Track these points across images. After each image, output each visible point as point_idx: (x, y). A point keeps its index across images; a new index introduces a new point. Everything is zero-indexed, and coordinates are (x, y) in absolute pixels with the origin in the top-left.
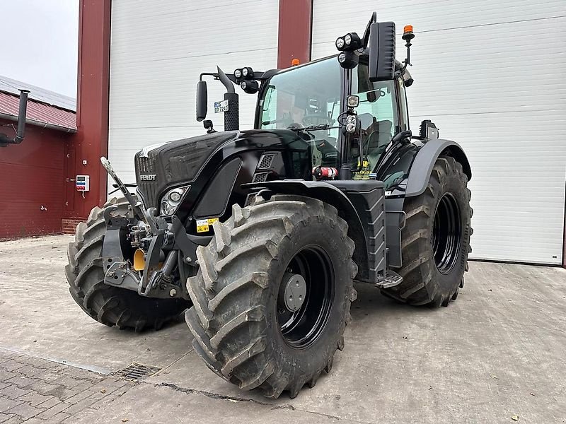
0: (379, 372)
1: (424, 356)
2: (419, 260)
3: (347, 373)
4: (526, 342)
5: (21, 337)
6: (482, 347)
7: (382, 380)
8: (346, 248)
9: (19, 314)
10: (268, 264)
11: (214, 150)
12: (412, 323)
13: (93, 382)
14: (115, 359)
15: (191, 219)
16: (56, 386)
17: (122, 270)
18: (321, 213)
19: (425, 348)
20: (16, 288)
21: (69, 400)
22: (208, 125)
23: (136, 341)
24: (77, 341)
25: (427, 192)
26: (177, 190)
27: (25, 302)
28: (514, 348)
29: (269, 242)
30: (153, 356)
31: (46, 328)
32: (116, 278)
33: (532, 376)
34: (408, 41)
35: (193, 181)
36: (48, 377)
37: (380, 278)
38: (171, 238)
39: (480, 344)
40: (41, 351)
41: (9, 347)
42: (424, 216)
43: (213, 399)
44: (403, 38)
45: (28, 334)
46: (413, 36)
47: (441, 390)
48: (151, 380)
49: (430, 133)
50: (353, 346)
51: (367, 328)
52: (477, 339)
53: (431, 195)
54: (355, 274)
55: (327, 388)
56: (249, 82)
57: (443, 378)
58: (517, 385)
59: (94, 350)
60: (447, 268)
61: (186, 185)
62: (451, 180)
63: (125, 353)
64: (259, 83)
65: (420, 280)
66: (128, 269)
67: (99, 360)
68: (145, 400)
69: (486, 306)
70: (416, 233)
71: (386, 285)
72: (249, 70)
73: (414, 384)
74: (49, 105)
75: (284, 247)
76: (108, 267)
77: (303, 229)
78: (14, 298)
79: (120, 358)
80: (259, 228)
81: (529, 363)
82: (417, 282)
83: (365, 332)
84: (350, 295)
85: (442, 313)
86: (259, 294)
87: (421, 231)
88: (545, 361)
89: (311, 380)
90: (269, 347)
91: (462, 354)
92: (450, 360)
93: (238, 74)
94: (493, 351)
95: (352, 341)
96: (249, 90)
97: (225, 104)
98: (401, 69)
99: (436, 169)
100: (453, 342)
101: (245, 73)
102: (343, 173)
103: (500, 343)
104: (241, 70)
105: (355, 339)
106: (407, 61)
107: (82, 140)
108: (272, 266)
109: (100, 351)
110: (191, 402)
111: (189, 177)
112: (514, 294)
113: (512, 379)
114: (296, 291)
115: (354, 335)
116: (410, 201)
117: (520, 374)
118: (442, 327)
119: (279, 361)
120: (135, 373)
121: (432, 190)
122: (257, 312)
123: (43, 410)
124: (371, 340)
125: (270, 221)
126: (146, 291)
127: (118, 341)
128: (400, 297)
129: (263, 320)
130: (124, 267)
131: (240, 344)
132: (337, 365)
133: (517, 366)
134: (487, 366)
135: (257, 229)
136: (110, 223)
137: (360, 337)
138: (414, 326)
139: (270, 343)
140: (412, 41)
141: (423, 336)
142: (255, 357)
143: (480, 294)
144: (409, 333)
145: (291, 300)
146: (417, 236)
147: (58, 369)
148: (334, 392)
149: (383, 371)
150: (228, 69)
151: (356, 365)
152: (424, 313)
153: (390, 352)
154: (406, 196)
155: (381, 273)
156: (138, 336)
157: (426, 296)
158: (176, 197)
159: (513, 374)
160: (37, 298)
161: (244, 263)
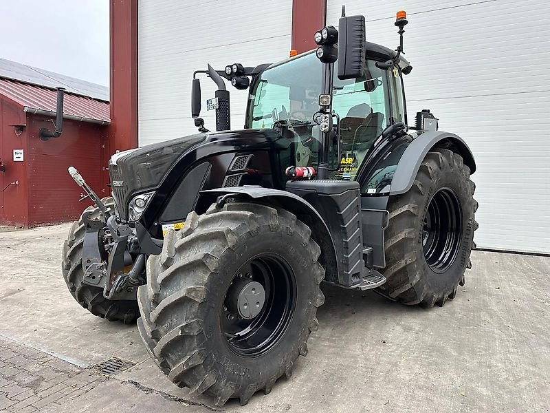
0: (341, 380)
1: (396, 365)
2: (404, 261)
3: (309, 379)
4: (514, 353)
5: (26, 325)
6: (462, 357)
7: (341, 390)
8: (308, 254)
9: (32, 302)
10: (206, 277)
11: (180, 155)
12: (398, 324)
13: (70, 374)
14: (98, 352)
15: (156, 224)
16: (36, 378)
17: (98, 270)
18: (275, 222)
19: (400, 355)
20: (40, 275)
21: (41, 394)
22: (199, 123)
23: (123, 333)
24: (70, 332)
25: (414, 189)
26: (141, 196)
27: (41, 290)
28: (497, 360)
29: (207, 256)
30: (133, 350)
31: (50, 317)
32: (94, 278)
33: (505, 396)
34: (401, 28)
35: (158, 187)
36: (33, 368)
37: (356, 280)
38: (136, 243)
39: (460, 354)
40: (37, 341)
41: (11, 336)
42: (409, 215)
43: (167, 401)
44: (396, 24)
45: (31, 322)
46: (406, 22)
47: (398, 406)
48: (121, 376)
49: (427, 124)
50: (327, 348)
51: (348, 328)
52: (460, 347)
53: (419, 192)
54: (320, 279)
55: (283, 395)
56: (239, 79)
57: (405, 392)
58: (484, 405)
59: (83, 342)
60: (442, 267)
61: (151, 191)
62: (447, 174)
63: (109, 345)
64: (250, 78)
65: (407, 280)
66: (105, 270)
67: (83, 353)
68: (106, 398)
69: (486, 306)
70: (401, 232)
71: (364, 287)
72: (239, 66)
73: (373, 397)
74: (90, 98)
75: (226, 260)
76: (87, 267)
77: (251, 239)
78: (34, 286)
79: (104, 350)
80: (201, 240)
81: (507, 379)
82: (404, 282)
83: (344, 333)
84: (315, 301)
85: (434, 314)
86: (195, 309)
87: (407, 231)
88: (527, 379)
89: (265, 388)
90: (209, 359)
91: (436, 364)
92: (421, 371)
93: (229, 72)
94: (472, 363)
95: (327, 343)
96: (240, 86)
97: (215, 102)
98: (394, 58)
99: (427, 164)
100: (433, 349)
101: (235, 70)
102: (320, 173)
103: (483, 352)
104: (231, 67)
105: (332, 341)
106: (400, 49)
107: (115, 131)
108: (210, 280)
109: (87, 342)
110: (146, 403)
111: (155, 183)
112: (524, 294)
113: (481, 398)
114: (252, 299)
115: (332, 336)
116: (395, 200)
117: (493, 391)
118: (429, 330)
119: (223, 372)
120: (111, 367)
121: (420, 188)
122: (193, 326)
123: (16, 402)
124: (346, 343)
125: (212, 234)
126: (110, 295)
127: (107, 333)
128: (389, 296)
129: (200, 334)
130: (101, 267)
131: (179, 355)
132: (301, 370)
133: (492, 383)
134: (458, 381)
135: (200, 241)
136: (88, 226)
137: (337, 339)
138: (398, 328)
139: (210, 354)
140: (405, 28)
141: (404, 340)
142: (193, 368)
143: (484, 293)
144: (390, 336)
145: (246, 307)
146: (402, 236)
147: (43, 360)
148: (286, 401)
149: (346, 379)
150: (219, 66)
151: (320, 371)
152: (415, 314)
153: (361, 358)
154: (391, 194)
155: (356, 275)
156: (127, 328)
157: (415, 297)
158: (142, 203)
159: (484, 391)
160: (52, 286)
161: (183, 276)
